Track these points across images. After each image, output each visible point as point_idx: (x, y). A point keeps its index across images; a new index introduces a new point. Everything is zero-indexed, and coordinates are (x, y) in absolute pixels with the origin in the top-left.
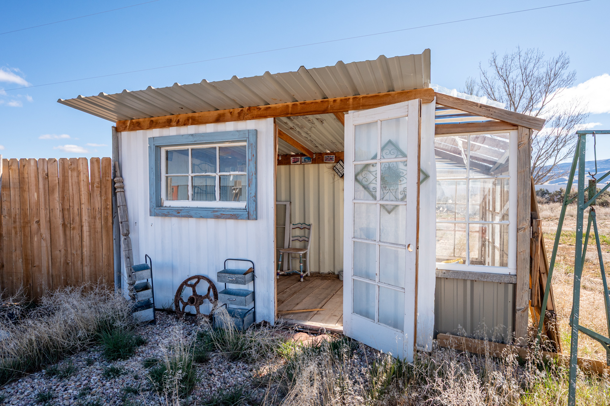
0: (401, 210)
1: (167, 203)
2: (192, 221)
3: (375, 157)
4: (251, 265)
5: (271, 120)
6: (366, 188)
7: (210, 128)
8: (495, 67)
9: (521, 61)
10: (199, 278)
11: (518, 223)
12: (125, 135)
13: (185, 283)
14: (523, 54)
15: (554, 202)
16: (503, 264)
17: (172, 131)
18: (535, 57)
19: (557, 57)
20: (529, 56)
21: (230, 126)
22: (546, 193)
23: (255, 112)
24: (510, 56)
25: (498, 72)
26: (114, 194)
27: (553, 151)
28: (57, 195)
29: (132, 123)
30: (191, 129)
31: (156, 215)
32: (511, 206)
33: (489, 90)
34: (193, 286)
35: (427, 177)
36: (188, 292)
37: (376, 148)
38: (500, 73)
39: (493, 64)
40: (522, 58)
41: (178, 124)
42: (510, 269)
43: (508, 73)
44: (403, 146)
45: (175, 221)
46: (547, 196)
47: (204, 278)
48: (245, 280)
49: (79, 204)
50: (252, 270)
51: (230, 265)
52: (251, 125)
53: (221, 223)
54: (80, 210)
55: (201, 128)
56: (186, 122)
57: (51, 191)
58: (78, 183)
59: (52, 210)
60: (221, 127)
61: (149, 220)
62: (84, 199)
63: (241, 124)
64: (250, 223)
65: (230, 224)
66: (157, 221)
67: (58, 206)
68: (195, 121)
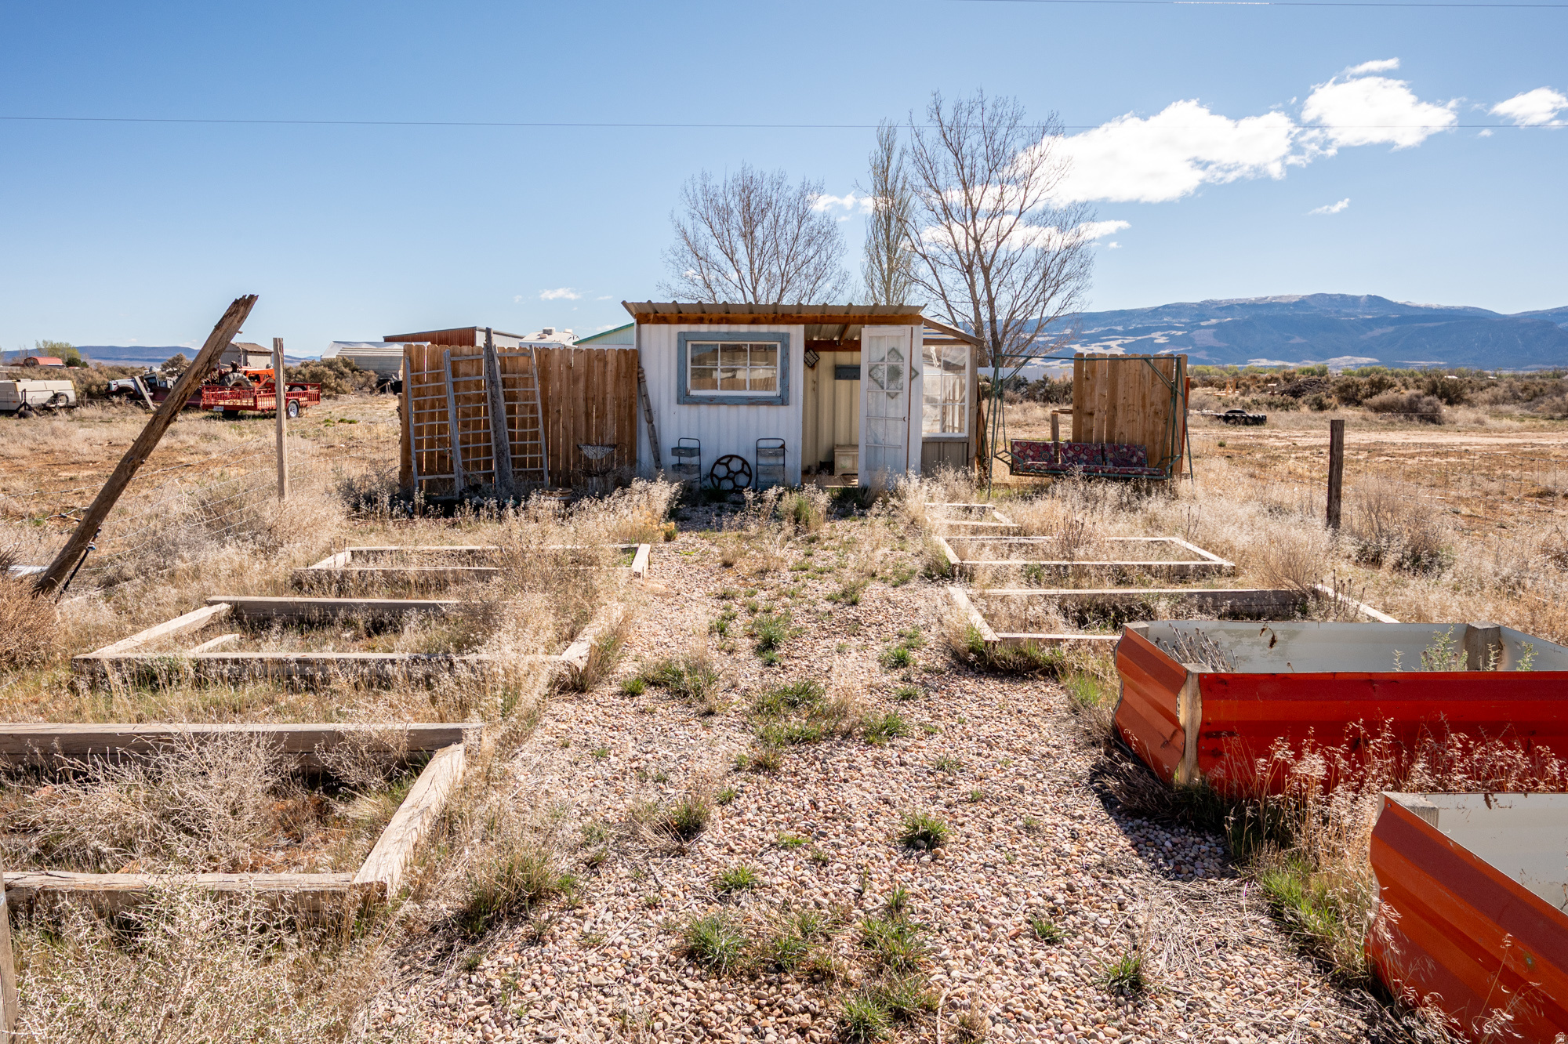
0: (900, 396)
1: (693, 393)
2: (723, 408)
3: (883, 360)
4: (781, 443)
5: (802, 327)
6: (876, 381)
7: (744, 328)
8: (938, 124)
9: (986, 120)
10: (731, 457)
11: (970, 404)
12: (645, 327)
13: (718, 462)
14: (988, 105)
15: (1035, 400)
16: (961, 430)
17: (704, 328)
18: (1010, 115)
19: (1044, 120)
20: (999, 111)
21: (764, 328)
22: (1023, 385)
23: (789, 319)
24: (965, 105)
25: (944, 136)
26: (639, 383)
27: (1037, 303)
28: (581, 385)
29: (655, 317)
30: (724, 328)
31: (684, 403)
32: (966, 393)
33: (927, 166)
34: (727, 465)
35: (917, 374)
36: (721, 471)
37: (884, 352)
38: (948, 137)
39: (935, 116)
40: (987, 114)
41: (711, 322)
42: (965, 434)
43: (962, 139)
44: (901, 352)
45: (703, 408)
46: (1023, 389)
47: (737, 457)
48: (776, 455)
49: (605, 393)
50: (783, 447)
51: (762, 444)
52: (783, 328)
53: (753, 409)
54: (604, 399)
55: (734, 328)
56: (720, 321)
57: (576, 381)
58: (604, 373)
59: (575, 400)
60: (754, 328)
61: (675, 407)
62: (610, 388)
63: (774, 328)
64: (782, 409)
65: (763, 409)
66: (685, 409)
67: (581, 395)
68: (729, 321)
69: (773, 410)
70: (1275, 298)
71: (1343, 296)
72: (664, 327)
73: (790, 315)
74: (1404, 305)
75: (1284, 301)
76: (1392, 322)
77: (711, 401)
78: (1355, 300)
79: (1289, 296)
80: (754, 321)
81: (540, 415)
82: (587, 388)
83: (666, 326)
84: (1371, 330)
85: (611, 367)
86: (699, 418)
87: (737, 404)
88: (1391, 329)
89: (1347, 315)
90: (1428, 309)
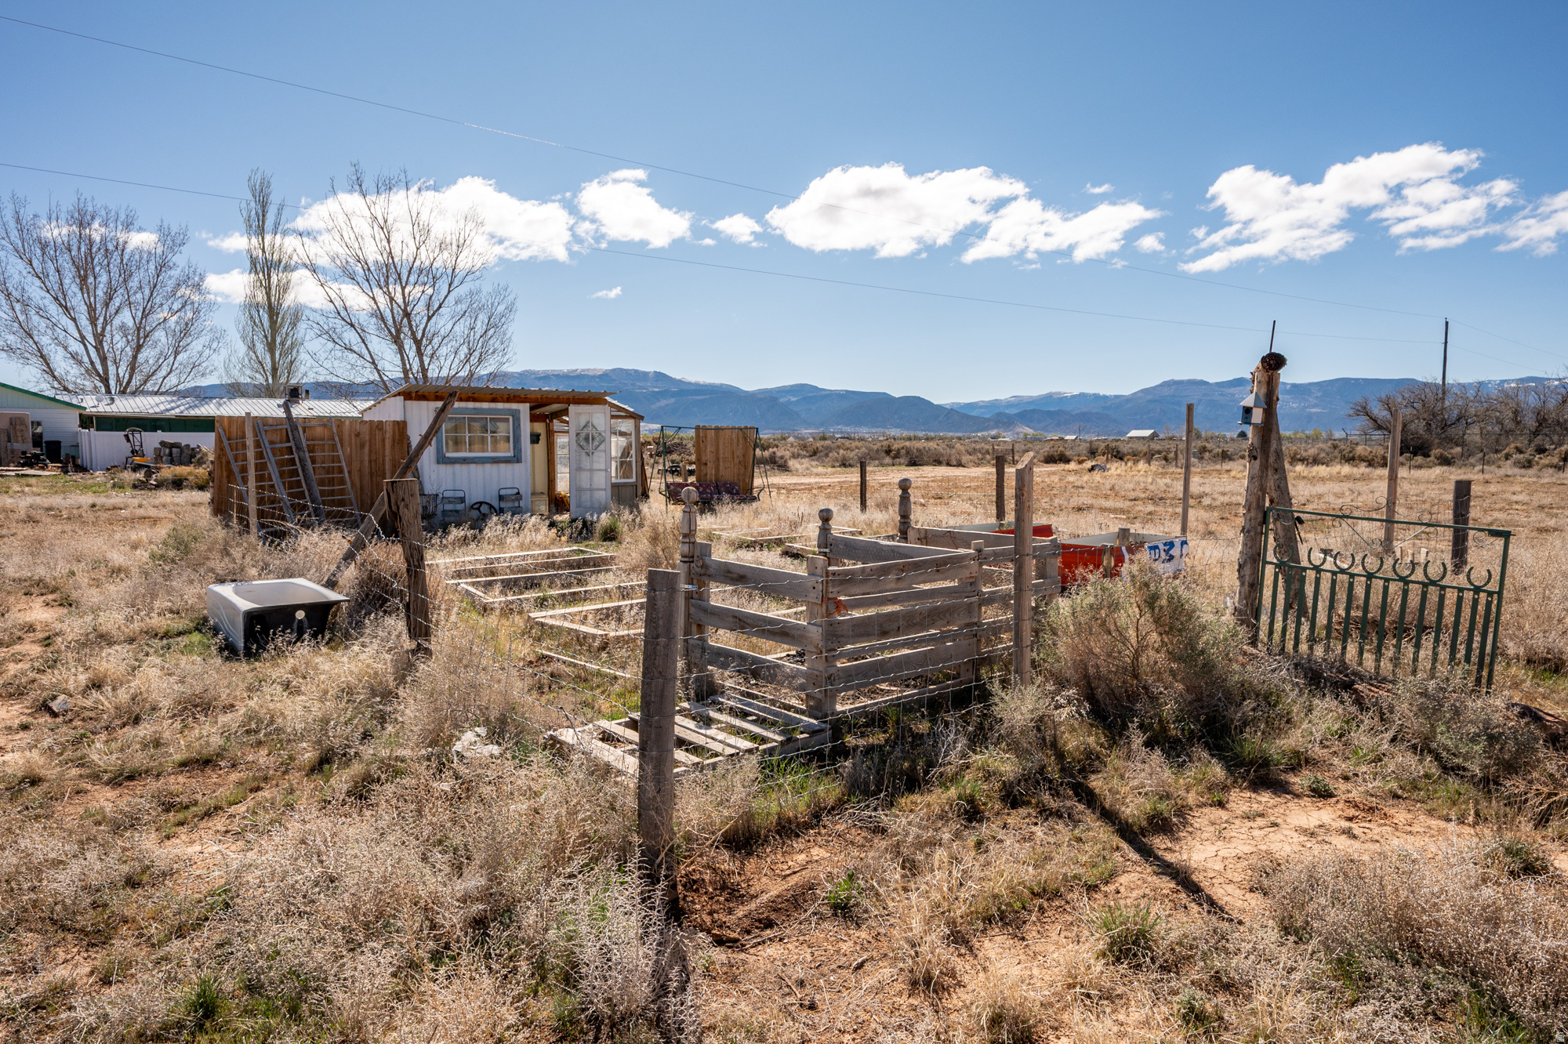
1: (449, 455)
2: (473, 466)
4: (516, 491)
5: (528, 405)
7: (485, 405)
10: (481, 503)
11: (636, 459)
13: (471, 507)
21: (500, 406)
23: (518, 399)
28: (367, 450)
29: (415, 395)
31: (442, 464)
34: (478, 509)
45: (457, 467)
47: (485, 503)
48: (513, 501)
49: (384, 456)
50: (518, 493)
51: (503, 492)
52: (514, 406)
53: (495, 466)
54: (384, 461)
55: (478, 405)
56: (468, 399)
57: (362, 446)
58: (383, 440)
59: (362, 462)
60: (493, 405)
61: (435, 466)
62: (388, 452)
63: (507, 406)
64: (517, 465)
65: (502, 466)
66: (442, 467)
67: (367, 458)
68: (475, 400)
69: (509, 466)
70: (583, 370)
71: (636, 371)
72: (424, 403)
73: (519, 397)
74: (680, 381)
75: (591, 373)
76: (674, 395)
77: (464, 461)
78: (644, 375)
79: (594, 370)
80: (494, 400)
81: (347, 475)
82: (370, 451)
83: (425, 402)
84: (659, 401)
85: (388, 435)
86: (454, 474)
87: (483, 463)
88: (672, 400)
89: (641, 388)
90: (697, 384)
